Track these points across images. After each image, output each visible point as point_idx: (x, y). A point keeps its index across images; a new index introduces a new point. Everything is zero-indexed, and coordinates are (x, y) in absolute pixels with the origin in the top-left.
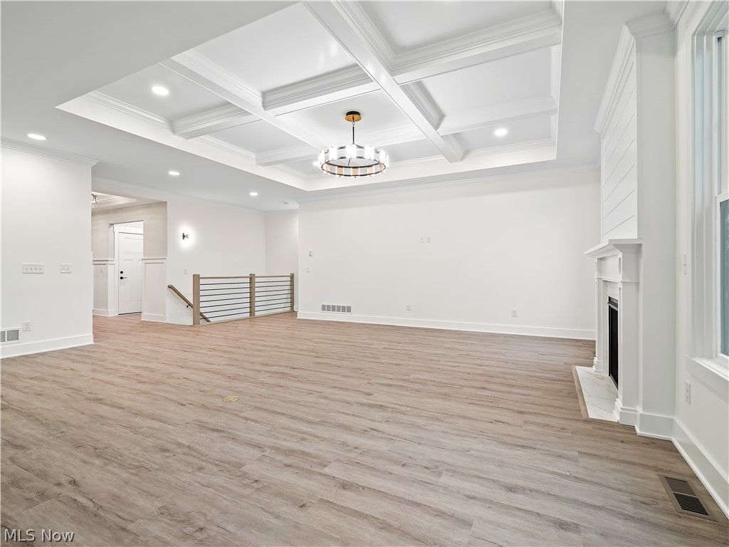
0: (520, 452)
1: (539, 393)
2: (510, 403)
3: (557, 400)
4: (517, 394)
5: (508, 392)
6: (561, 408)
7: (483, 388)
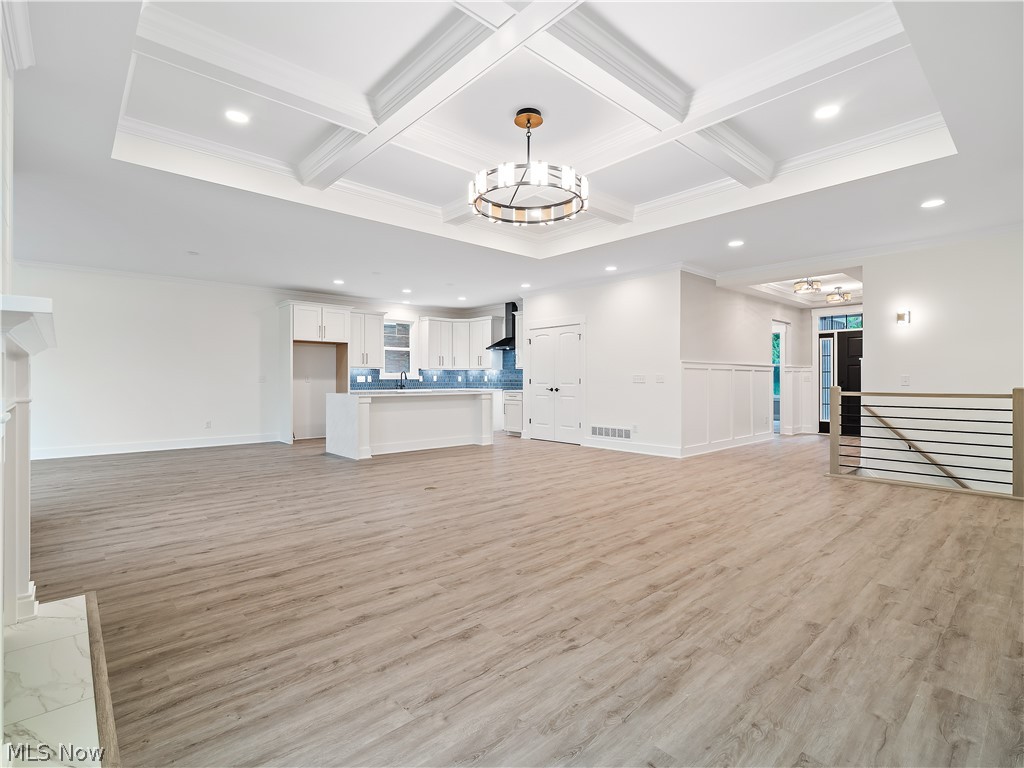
0: (162, 542)
1: (181, 605)
2: (213, 574)
3: (143, 606)
4: (217, 589)
5: (231, 586)
6: (133, 596)
7: (274, 576)
